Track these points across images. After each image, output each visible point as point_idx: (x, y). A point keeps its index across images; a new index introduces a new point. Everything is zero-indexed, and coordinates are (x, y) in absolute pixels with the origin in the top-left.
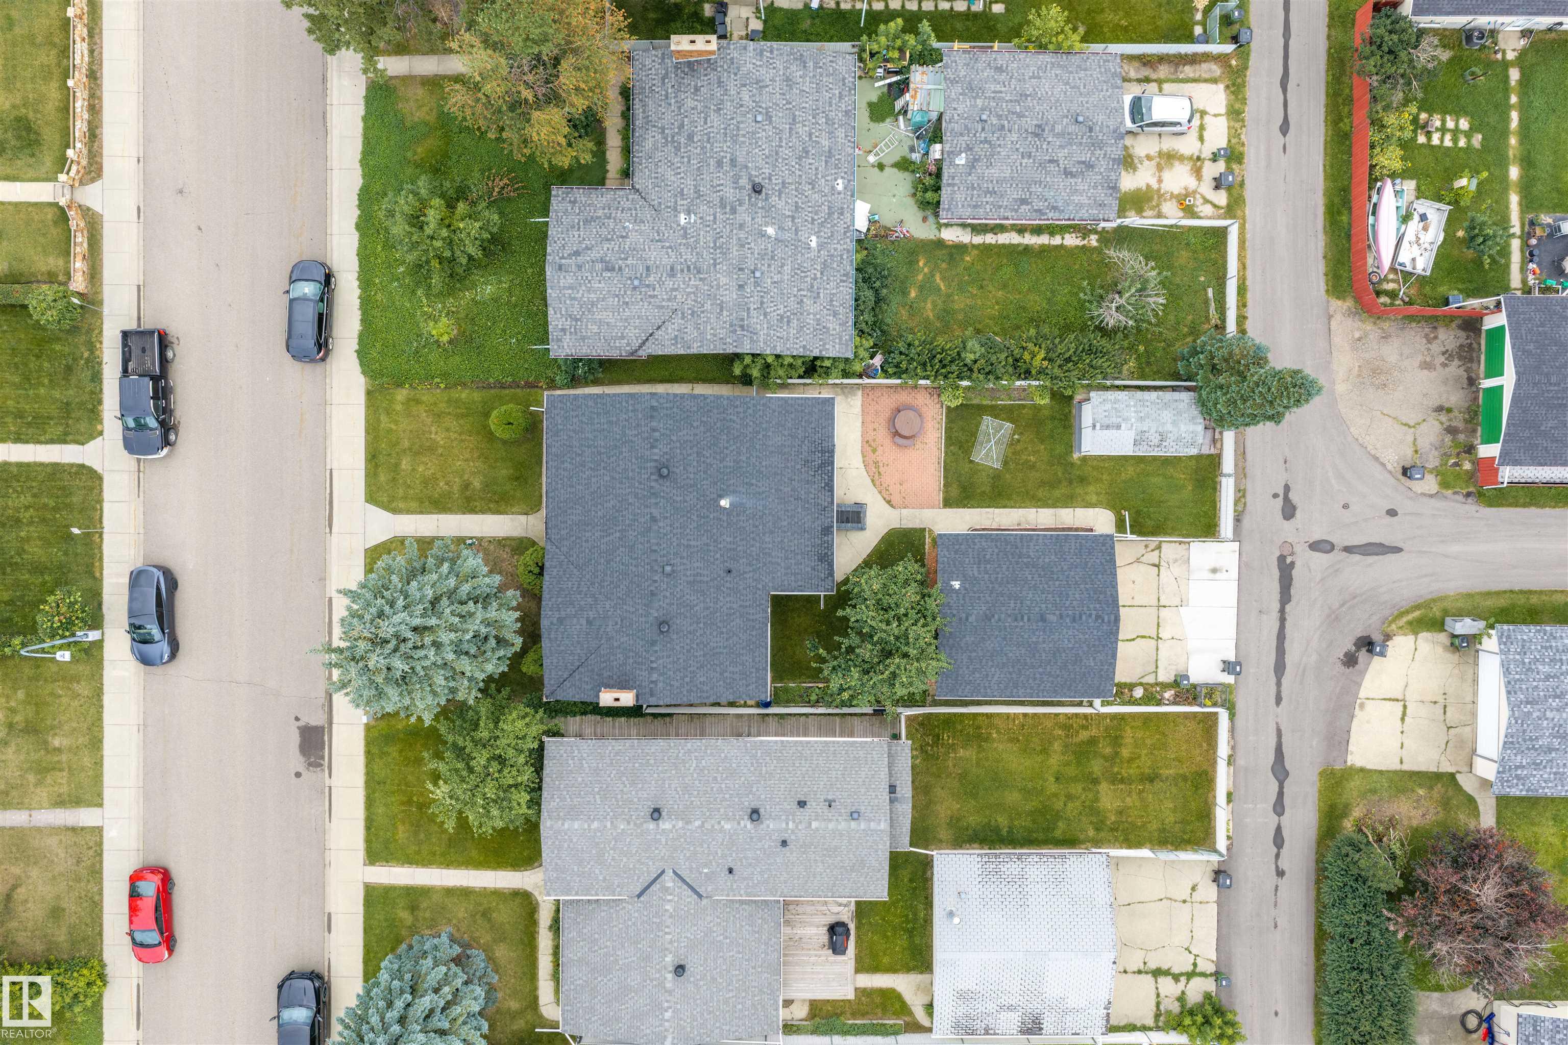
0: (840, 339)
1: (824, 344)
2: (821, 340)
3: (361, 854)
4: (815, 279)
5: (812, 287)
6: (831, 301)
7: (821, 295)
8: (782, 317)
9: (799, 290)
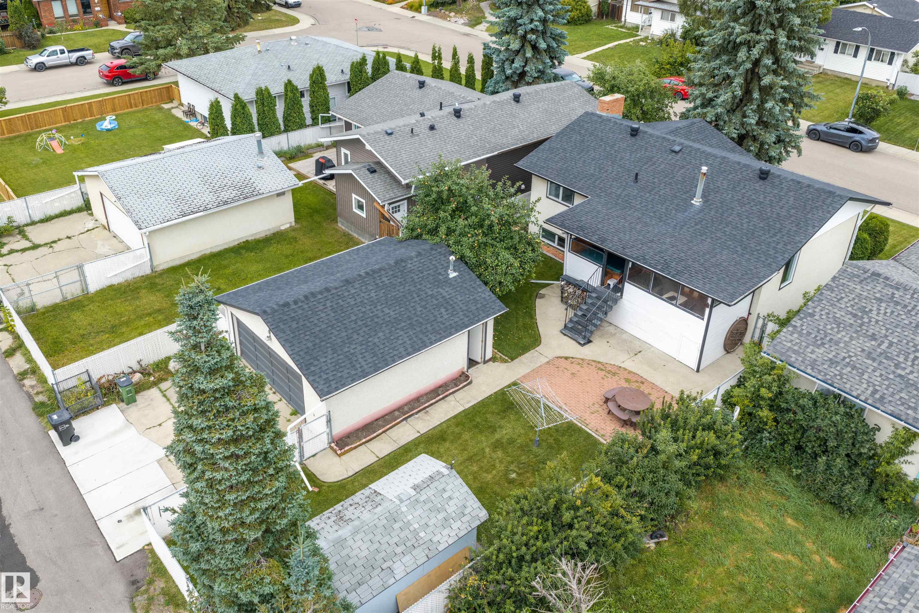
0: (796, 352)
1: (800, 334)
2: (809, 334)
4: (897, 366)
5: (887, 358)
6: (854, 368)
7: (869, 362)
8: (864, 312)
9: (891, 344)
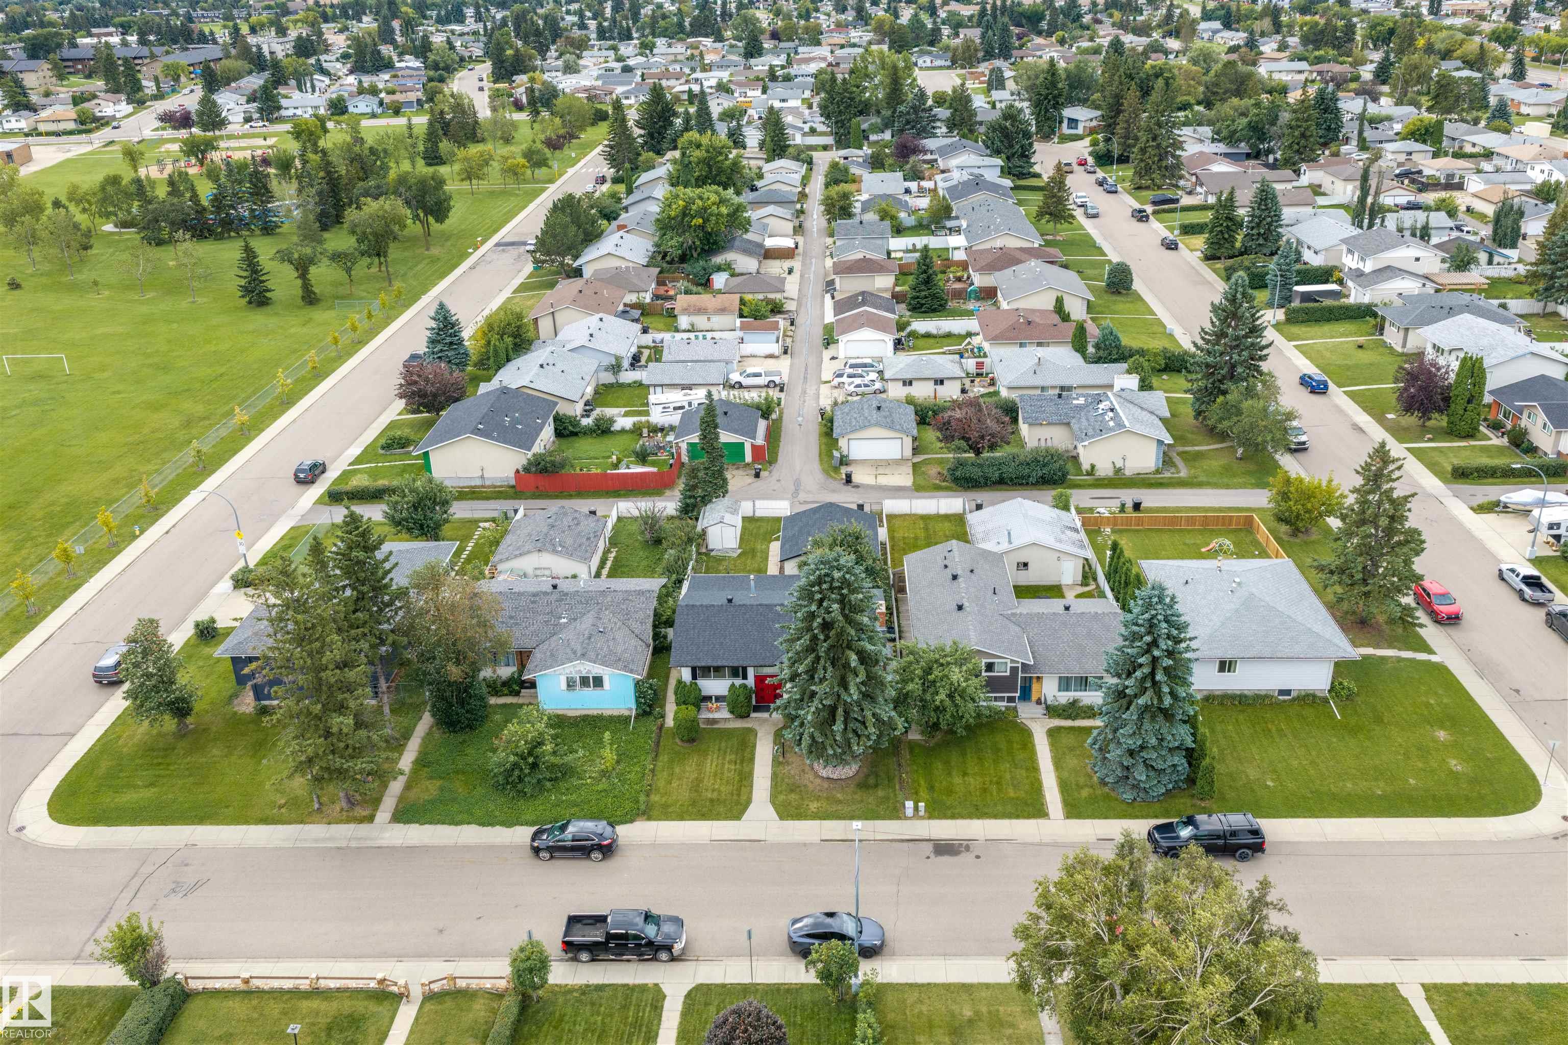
3: (1041, 821)
